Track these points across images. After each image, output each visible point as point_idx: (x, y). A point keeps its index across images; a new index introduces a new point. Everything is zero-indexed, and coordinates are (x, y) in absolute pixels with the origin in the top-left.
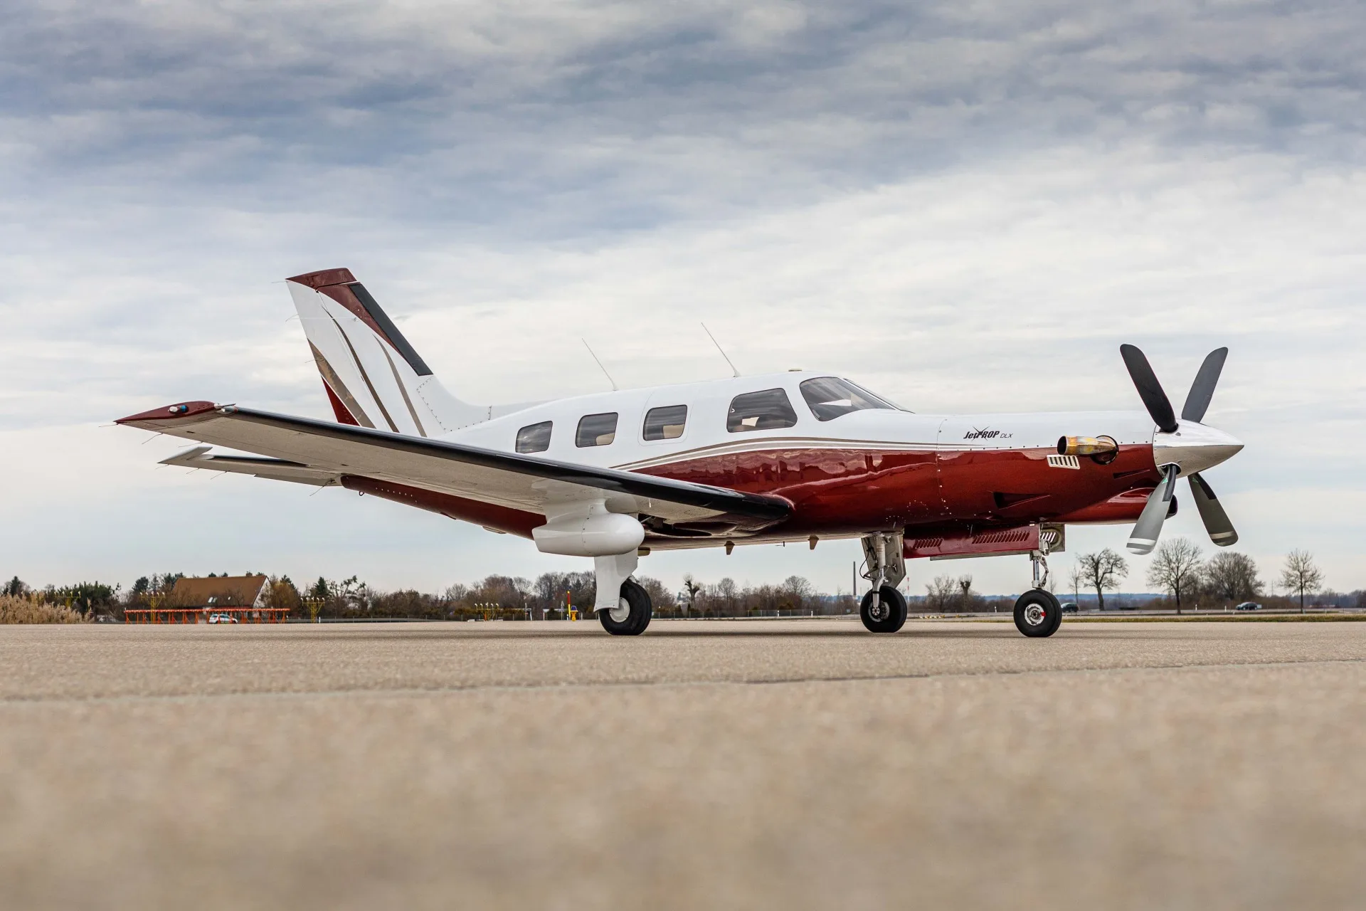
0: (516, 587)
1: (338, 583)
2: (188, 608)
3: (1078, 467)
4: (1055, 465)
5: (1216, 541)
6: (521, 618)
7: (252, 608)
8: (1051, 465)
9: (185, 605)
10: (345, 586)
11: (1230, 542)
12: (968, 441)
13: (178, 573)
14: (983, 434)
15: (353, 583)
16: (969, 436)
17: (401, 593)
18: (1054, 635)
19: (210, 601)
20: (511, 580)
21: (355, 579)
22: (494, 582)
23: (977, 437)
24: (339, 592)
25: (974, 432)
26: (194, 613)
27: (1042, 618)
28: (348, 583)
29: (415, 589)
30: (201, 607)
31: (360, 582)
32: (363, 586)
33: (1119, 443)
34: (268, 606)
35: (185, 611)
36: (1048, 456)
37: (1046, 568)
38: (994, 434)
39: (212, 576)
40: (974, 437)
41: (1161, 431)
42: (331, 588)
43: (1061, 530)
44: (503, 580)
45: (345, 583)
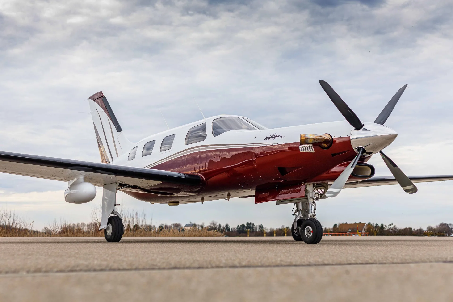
0: (449, 226)
1: (387, 225)
2: (342, 232)
3: (314, 151)
4: (303, 151)
5: (407, 191)
6: (443, 236)
7: (361, 232)
8: (301, 151)
9: (341, 231)
10: (389, 226)
11: (414, 191)
12: (266, 141)
13: (346, 222)
14: (273, 137)
15: (392, 225)
16: (267, 138)
17: (406, 228)
18: (320, 243)
19: (349, 230)
20: (448, 224)
21: (392, 224)
22: (442, 225)
23: (270, 139)
24: (388, 228)
25: (269, 136)
26: (344, 234)
27: (312, 233)
28: (390, 225)
29: (411, 227)
30: (347, 232)
31: (394, 225)
32: (395, 226)
33: (333, 137)
34: (366, 232)
35: (341, 233)
36: (300, 146)
37: (315, 207)
38: (277, 137)
39: (355, 223)
40: (269, 139)
41: (355, 130)
42: (385, 227)
43: (326, 187)
44: (445, 224)
45: (389, 225)
